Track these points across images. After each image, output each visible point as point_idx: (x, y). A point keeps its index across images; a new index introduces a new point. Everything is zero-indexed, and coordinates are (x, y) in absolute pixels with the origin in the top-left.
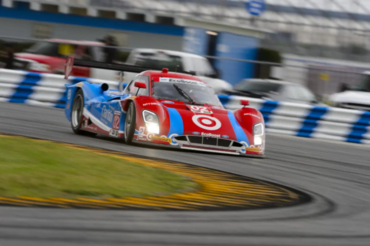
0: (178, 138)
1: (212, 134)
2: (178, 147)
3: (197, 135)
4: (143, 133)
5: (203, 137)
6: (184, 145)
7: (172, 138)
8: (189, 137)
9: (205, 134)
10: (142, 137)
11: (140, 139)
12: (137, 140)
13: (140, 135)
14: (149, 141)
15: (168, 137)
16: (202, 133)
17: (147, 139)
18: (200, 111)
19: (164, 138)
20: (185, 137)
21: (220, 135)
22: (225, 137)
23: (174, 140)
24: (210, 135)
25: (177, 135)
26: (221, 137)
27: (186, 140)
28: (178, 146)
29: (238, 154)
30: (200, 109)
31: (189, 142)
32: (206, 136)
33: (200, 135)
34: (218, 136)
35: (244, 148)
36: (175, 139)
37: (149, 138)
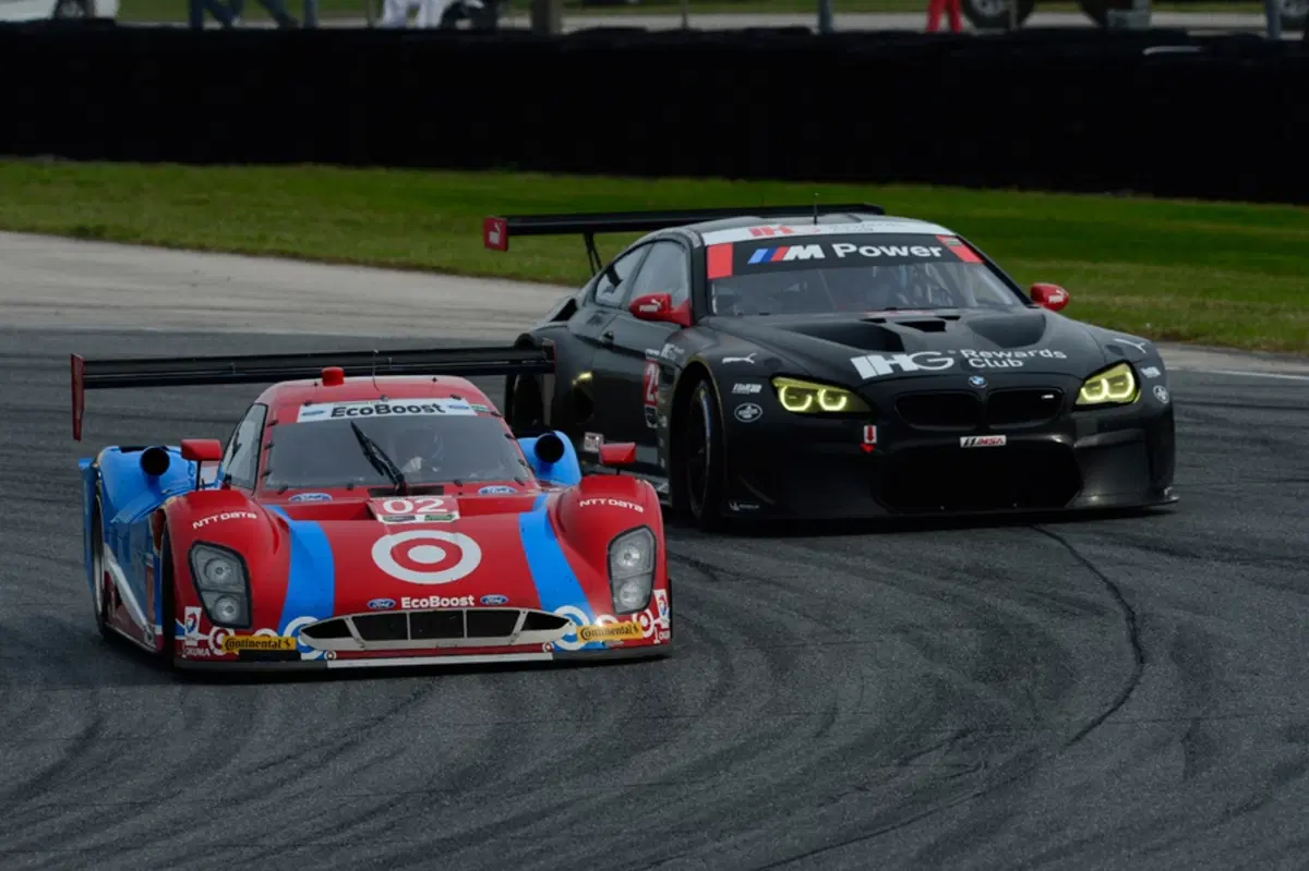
0: (313, 631)
1: (441, 597)
2: (319, 665)
3: (384, 608)
4: (196, 629)
5: (408, 612)
6: (342, 655)
7: (295, 633)
8: (354, 619)
9: (416, 600)
10: (195, 644)
11: (190, 652)
12: (184, 656)
13: (189, 639)
14: (220, 657)
15: (281, 634)
16: (405, 601)
17: (211, 652)
18: (413, 518)
19: (267, 639)
20: (342, 622)
21: (471, 598)
22: (494, 600)
23: (304, 640)
24: (434, 602)
25: (310, 620)
26: (477, 602)
27: (347, 634)
28: (321, 659)
29: (549, 657)
30: (417, 507)
31: (357, 640)
32: (420, 608)
33: (399, 606)
34: (465, 602)
35: (570, 629)
36: (305, 635)
37: (218, 647)
